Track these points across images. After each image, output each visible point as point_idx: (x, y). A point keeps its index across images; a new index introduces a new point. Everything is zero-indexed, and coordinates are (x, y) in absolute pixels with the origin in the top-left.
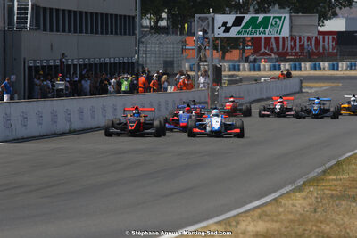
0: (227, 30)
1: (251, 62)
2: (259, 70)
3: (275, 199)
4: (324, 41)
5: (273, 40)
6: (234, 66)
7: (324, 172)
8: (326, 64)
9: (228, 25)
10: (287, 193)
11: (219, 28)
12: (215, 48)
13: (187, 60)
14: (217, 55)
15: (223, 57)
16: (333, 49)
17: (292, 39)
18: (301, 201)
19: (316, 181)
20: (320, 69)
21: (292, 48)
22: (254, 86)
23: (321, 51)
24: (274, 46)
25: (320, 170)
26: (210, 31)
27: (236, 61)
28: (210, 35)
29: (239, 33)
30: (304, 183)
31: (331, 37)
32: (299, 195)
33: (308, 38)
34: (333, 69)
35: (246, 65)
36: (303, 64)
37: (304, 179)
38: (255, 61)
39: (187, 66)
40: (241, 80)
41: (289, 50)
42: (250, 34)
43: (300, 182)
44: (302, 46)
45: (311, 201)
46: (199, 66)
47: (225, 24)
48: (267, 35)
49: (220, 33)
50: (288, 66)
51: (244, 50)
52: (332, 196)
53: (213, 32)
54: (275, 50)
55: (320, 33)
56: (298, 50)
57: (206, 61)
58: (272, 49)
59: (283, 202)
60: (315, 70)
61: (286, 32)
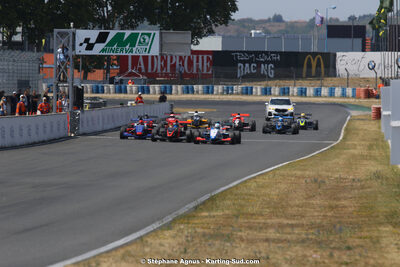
0: (90, 47)
1: (117, 83)
2: (126, 92)
3: (141, 238)
4: (198, 61)
5: (141, 59)
6: (97, 87)
7: (196, 208)
8: (200, 87)
9: (91, 42)
10: (154, 231)
11: (81, 44)
12: (76, 67)
13: (44, 80)
14: (78, 75)
15: (85, 77)
16: (208, 70)
17: (162, 58)
18: (170, 240)
19: (186, 218)
20: (193, 92)
21: (162, 69)
22: (119, 111)
23: (195, 71)
24: (143, 66)
25: (192, 205)
26: (70, 48)
27: (100, 82)
28: (70, 53)
29: (103, 50)
30: (174, 220)
31: (205, 57)
32: (167, 233)
33: (181, 58)
34: (208, 93)
35: (111, 86)
36: (174, 87)
37: (174, 216)
38: (121, 81)
39: (44, 86)
40: (105, 104)
41: (159, 71)
42: (115, 52)
43: (169, 218)
44: (173, 66)
45: (180, 240)
46: (58, 87)
47: (87, 40)
48: (134, 54)
49: (81, 50)
50: (157, 87)
51: (108, 70)
52: (204, 235)
53: (74, 49)
54: (143, 71)
55: (193, 52)
56: (169, 71)
57: (66, 82)
58: (140, 69)
59: (150, 240)
60: (188, 93)
61: (155, 51)
